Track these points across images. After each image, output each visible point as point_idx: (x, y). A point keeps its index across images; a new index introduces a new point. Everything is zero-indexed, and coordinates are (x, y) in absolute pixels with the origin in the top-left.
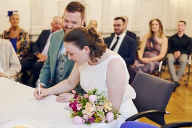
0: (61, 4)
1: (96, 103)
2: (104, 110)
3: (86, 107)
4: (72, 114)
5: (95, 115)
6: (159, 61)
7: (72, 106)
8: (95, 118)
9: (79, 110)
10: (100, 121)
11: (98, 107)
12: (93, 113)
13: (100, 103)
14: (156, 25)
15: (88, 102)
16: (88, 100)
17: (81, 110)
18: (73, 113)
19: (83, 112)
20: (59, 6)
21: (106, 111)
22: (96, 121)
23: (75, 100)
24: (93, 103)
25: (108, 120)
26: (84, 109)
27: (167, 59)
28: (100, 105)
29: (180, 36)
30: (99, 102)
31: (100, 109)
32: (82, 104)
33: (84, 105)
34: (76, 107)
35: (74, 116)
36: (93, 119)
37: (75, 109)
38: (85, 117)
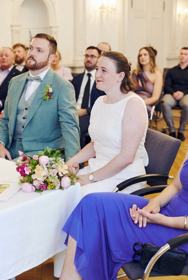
0: (14, 28)
1: (48, 166)
2: (58, 174)
3: (36, 170)
4: (21, 180)
5: (48, 180)
6: (151, 105)
7: (20, 170)
8: (47, 184)
9: (28, 174)
10: (54, 188)
11: (50, 170)
12: (45, 178)
13: (53, 166)
14: (145, 55)
15: (38, 165)
16: (38, 163)
17: (31, 174)
18: (22, 178)
19: (33, 177)
20: (12, 31)
21: (61, 175)
22: (49, 188)
23: (23, 162)
24: (44, 166)
25: (62, 186)
26: (34, 173)
27: (163, 102)
28: (53, 168)
29: (183, 67)
30: (51, 164)
31: (53, 173)
32: (31, 167)
33: (34, 168)
34: (24, 171)
35: (23, 182)
36: (46, 185)
37: (23, 173)
38: (35, 183)
